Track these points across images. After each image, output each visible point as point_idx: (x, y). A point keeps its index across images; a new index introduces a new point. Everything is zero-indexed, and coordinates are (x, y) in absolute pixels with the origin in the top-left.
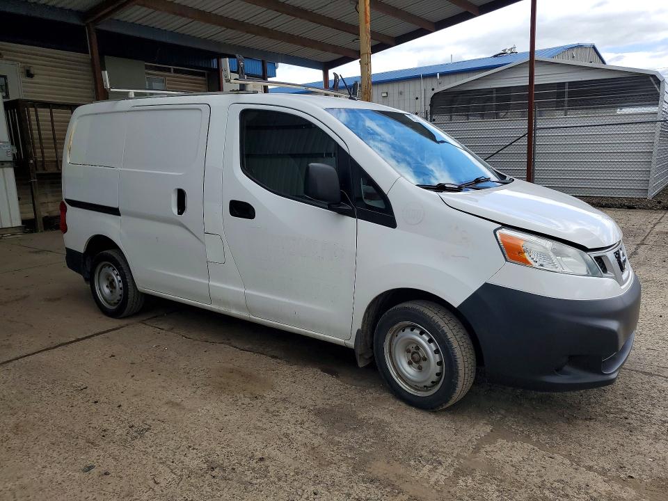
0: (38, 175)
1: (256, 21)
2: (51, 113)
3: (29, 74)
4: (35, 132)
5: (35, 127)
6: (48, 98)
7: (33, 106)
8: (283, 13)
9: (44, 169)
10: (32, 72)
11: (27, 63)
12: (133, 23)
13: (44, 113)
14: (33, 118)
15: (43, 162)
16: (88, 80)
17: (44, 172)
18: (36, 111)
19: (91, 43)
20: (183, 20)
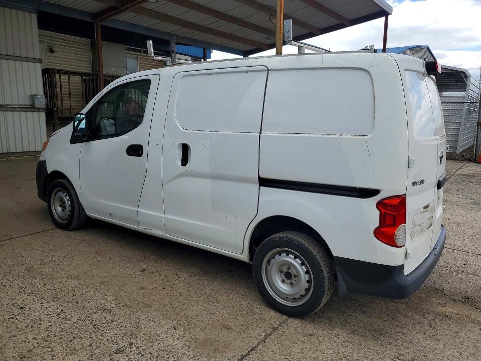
0: (58, 117)
1: (203, 23)
2: (69, 77)
3: (51, 51)
4: (59, 89)
5: (58, 86)
6: (66, 67)
7: (58, 73)
8: (221, 19)
9: (62, 114)
10: (53, 50)
11: (50, 43)
12: (124, 21)
13: (64, 78)
14: (58, 80)
15: (62, 109)
16: (88, 56)
17: (62, 116)
18: (60, 76)
19: (97, 34)
20: (156, 21)
